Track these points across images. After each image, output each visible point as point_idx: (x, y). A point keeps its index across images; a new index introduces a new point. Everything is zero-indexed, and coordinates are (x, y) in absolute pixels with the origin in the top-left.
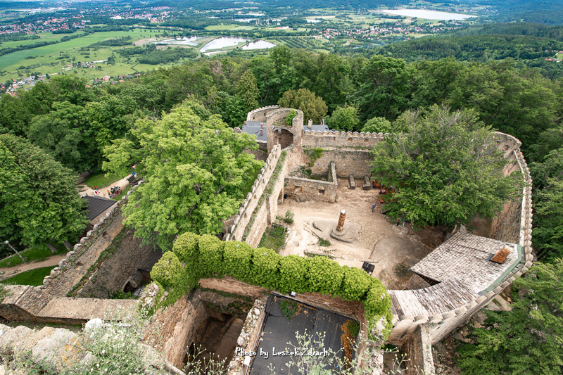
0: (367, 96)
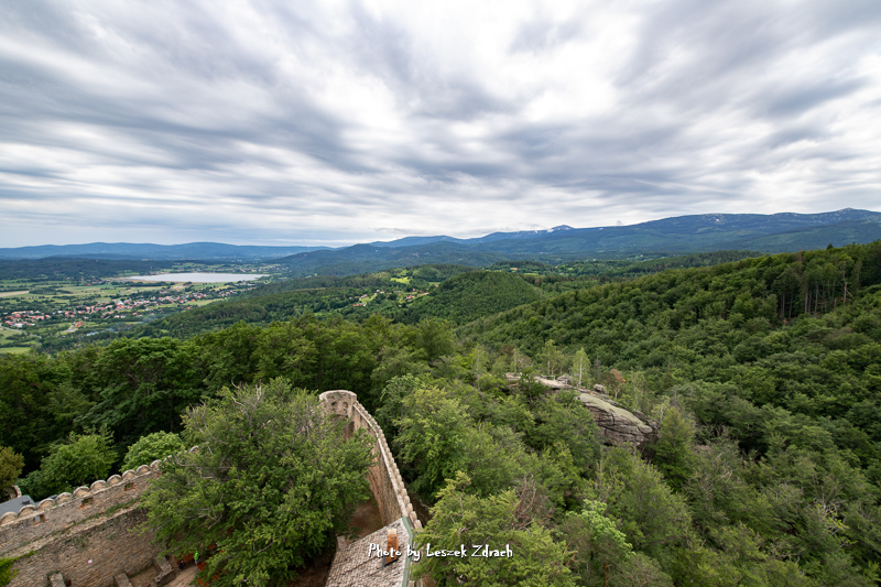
0: (121, 406)
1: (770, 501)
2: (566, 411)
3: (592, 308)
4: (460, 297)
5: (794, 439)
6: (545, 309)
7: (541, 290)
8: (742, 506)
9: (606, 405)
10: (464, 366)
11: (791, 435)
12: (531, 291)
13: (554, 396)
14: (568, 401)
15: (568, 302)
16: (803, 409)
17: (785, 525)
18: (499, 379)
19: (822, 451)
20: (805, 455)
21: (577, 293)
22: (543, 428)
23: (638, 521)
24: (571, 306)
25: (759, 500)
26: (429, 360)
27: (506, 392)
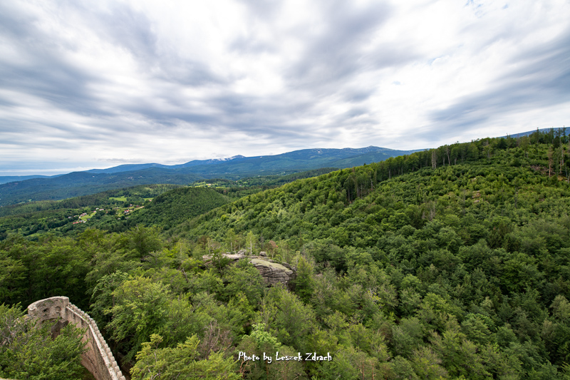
1: (349, 295)
2: (243, 272)
3: (259, 206)
4: (171, 207)
5: (358, 261)
6: (231, 210)
7: (228, 197)
8: (338, 302)
9: (267, 263)
10: (171, 256)
11: (356, 259)
12: (221, 198)
13: (235, 264)
14: (244, 266)
15: (245, 203)
16: (360, 245)
17: (357, 306)
18: (198, 261)
19: (368, 264)
20: (362, 268)
21: (250, 197)
22: (229, 287)
23: (287, 327)
24: (247, 205)
25: (345, 296)
26: (141, 257)
27: (203, 268)
